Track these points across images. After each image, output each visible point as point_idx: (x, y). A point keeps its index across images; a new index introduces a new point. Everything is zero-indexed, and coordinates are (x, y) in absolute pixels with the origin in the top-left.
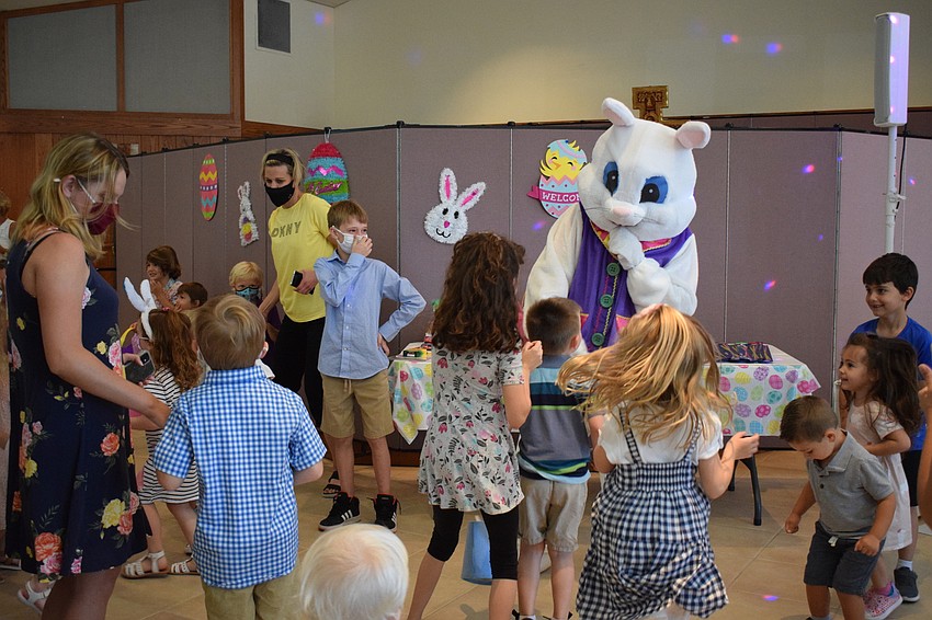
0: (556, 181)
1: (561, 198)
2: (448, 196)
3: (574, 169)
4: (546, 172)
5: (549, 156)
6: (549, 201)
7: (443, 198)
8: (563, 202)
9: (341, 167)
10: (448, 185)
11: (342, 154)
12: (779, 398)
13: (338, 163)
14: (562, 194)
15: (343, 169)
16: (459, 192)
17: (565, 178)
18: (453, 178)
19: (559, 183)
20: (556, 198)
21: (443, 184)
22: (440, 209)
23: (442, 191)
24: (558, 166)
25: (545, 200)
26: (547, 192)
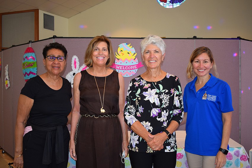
0: (122, 60)
1: (124, 68)
2: (75, 67)
3: (130, 55)
4: (118, 57)
5: (119, 50)
6: (119, 69)
7: (73, 68)
8: (125, 70)
9: (34, 56)
10: (75, 63)
11: (35, 51)
12: (231, 165)
13: (33, 55)
14: (125, 66)
15: (35, 57)
16: (80, 66)
17: (126, 59)
18: (77, 60)
19: (124, 61)
20: (122, 68)
21: (73, 62)
22: (72, 73)
23: (73, 65)
24: (123, 54)
25: (118, 69)
26: (118, 66)
